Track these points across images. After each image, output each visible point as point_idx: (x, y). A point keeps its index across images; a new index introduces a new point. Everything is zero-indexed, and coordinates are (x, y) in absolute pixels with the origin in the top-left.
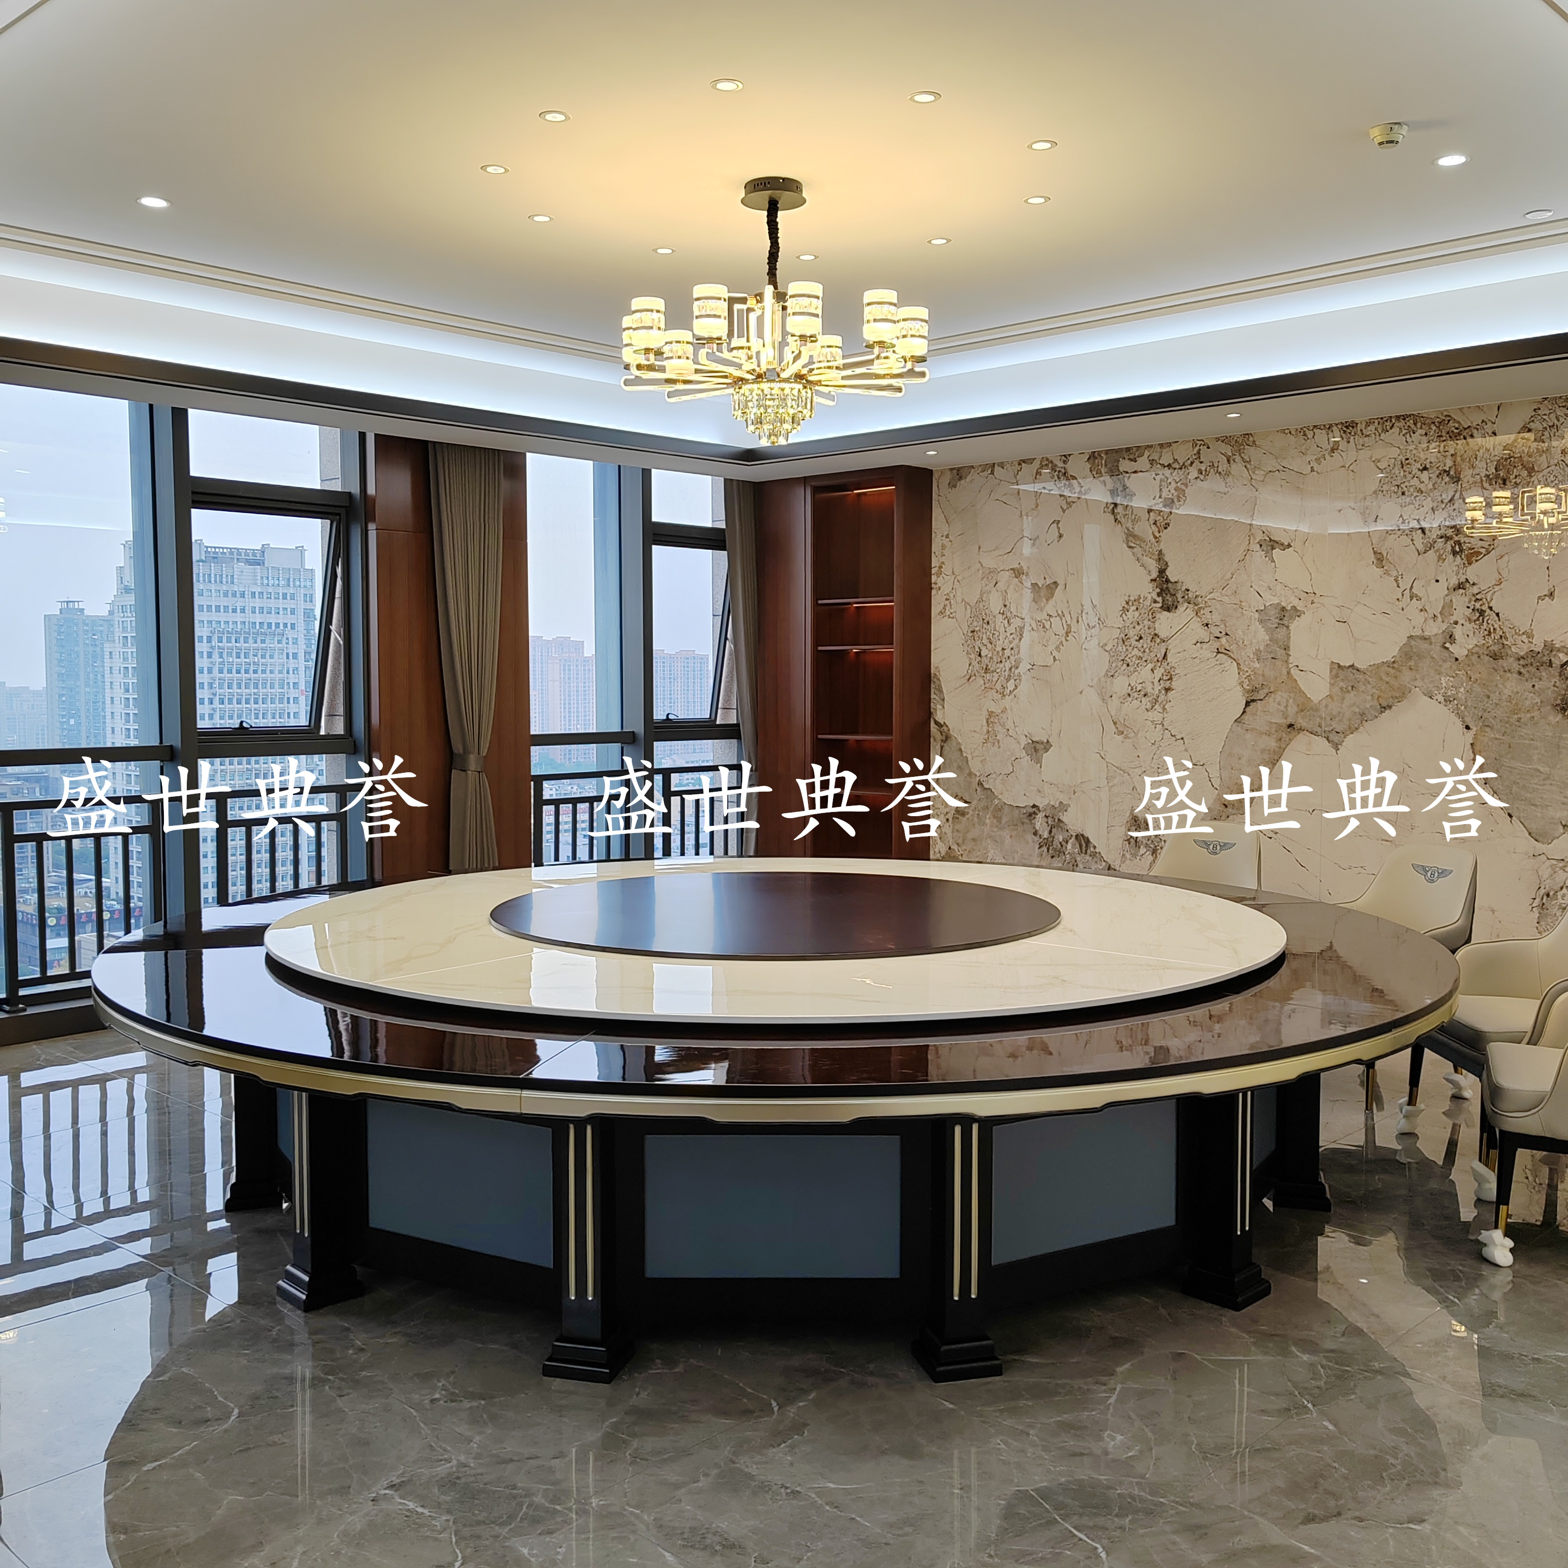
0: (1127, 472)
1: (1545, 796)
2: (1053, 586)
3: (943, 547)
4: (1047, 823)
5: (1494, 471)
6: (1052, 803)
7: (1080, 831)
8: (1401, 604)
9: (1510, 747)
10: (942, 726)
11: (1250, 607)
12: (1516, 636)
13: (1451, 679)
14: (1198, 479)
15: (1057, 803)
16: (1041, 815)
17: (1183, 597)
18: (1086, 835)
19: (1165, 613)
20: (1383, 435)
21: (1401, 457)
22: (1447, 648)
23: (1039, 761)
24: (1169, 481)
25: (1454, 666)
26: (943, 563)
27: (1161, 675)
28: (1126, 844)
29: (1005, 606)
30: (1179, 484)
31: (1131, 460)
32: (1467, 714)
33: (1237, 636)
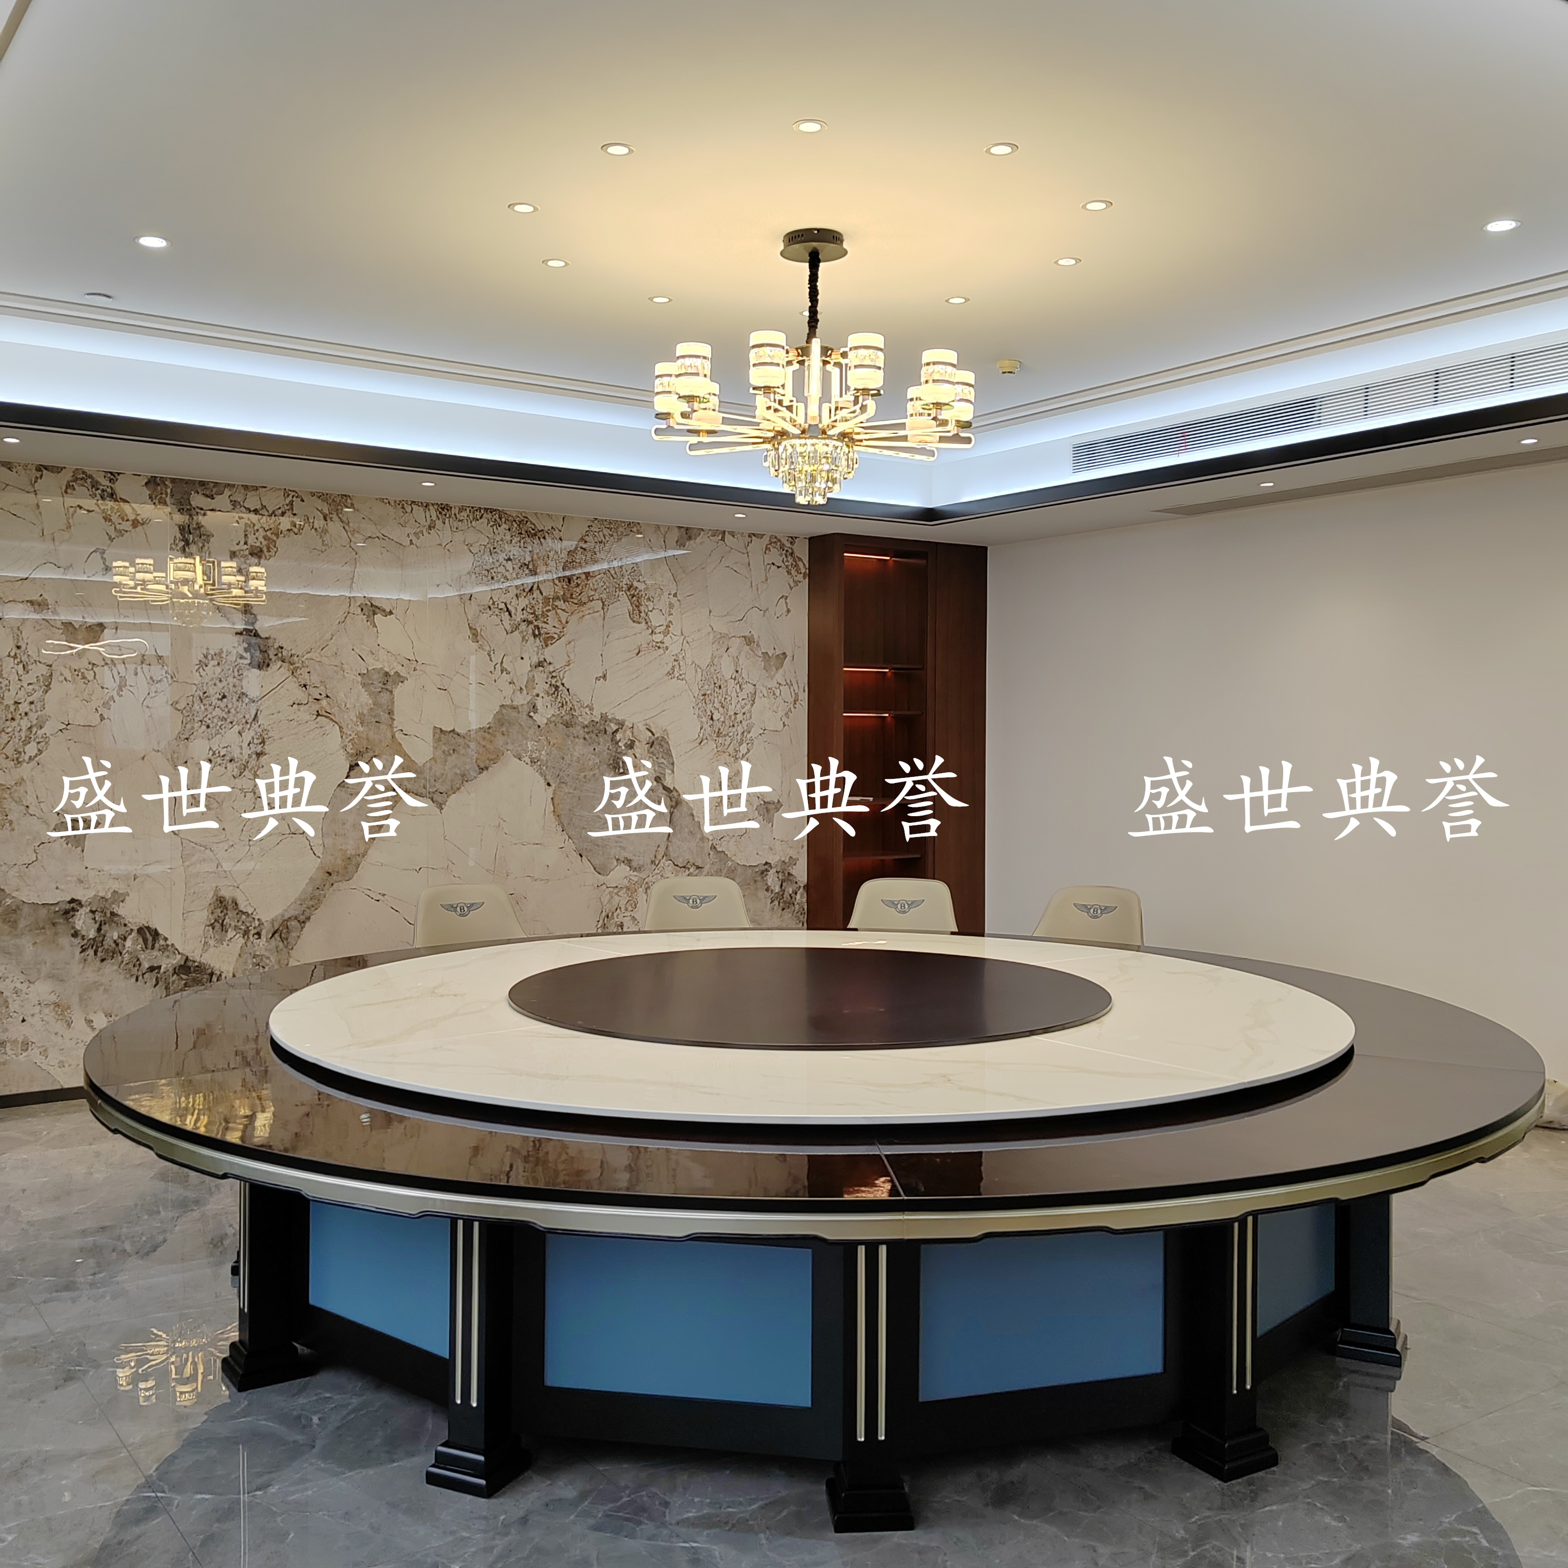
0: (202, 509)
2: (97, 628)
4: (94, 919)
6: (101, 894)
7: (143, 922)
8: (493, 677)
11: (352, 670)
12: (582, 709)
13: (535, 743)
14: (292, 533)
15: (110, 893)
16: (83, 911)
17: (276, 655)
18: (153, 927)
19: (255, 670)
21: (489, 545)
22: (531, 717)
23: (80, 844)
24: (256, 528)
25: (537, 733)
27: (251, 738)
28: (209, 931)
29: (19, 647)
30: (268, 533)
31: (207, 496)
32: (547, 773)
33: (338, 698)
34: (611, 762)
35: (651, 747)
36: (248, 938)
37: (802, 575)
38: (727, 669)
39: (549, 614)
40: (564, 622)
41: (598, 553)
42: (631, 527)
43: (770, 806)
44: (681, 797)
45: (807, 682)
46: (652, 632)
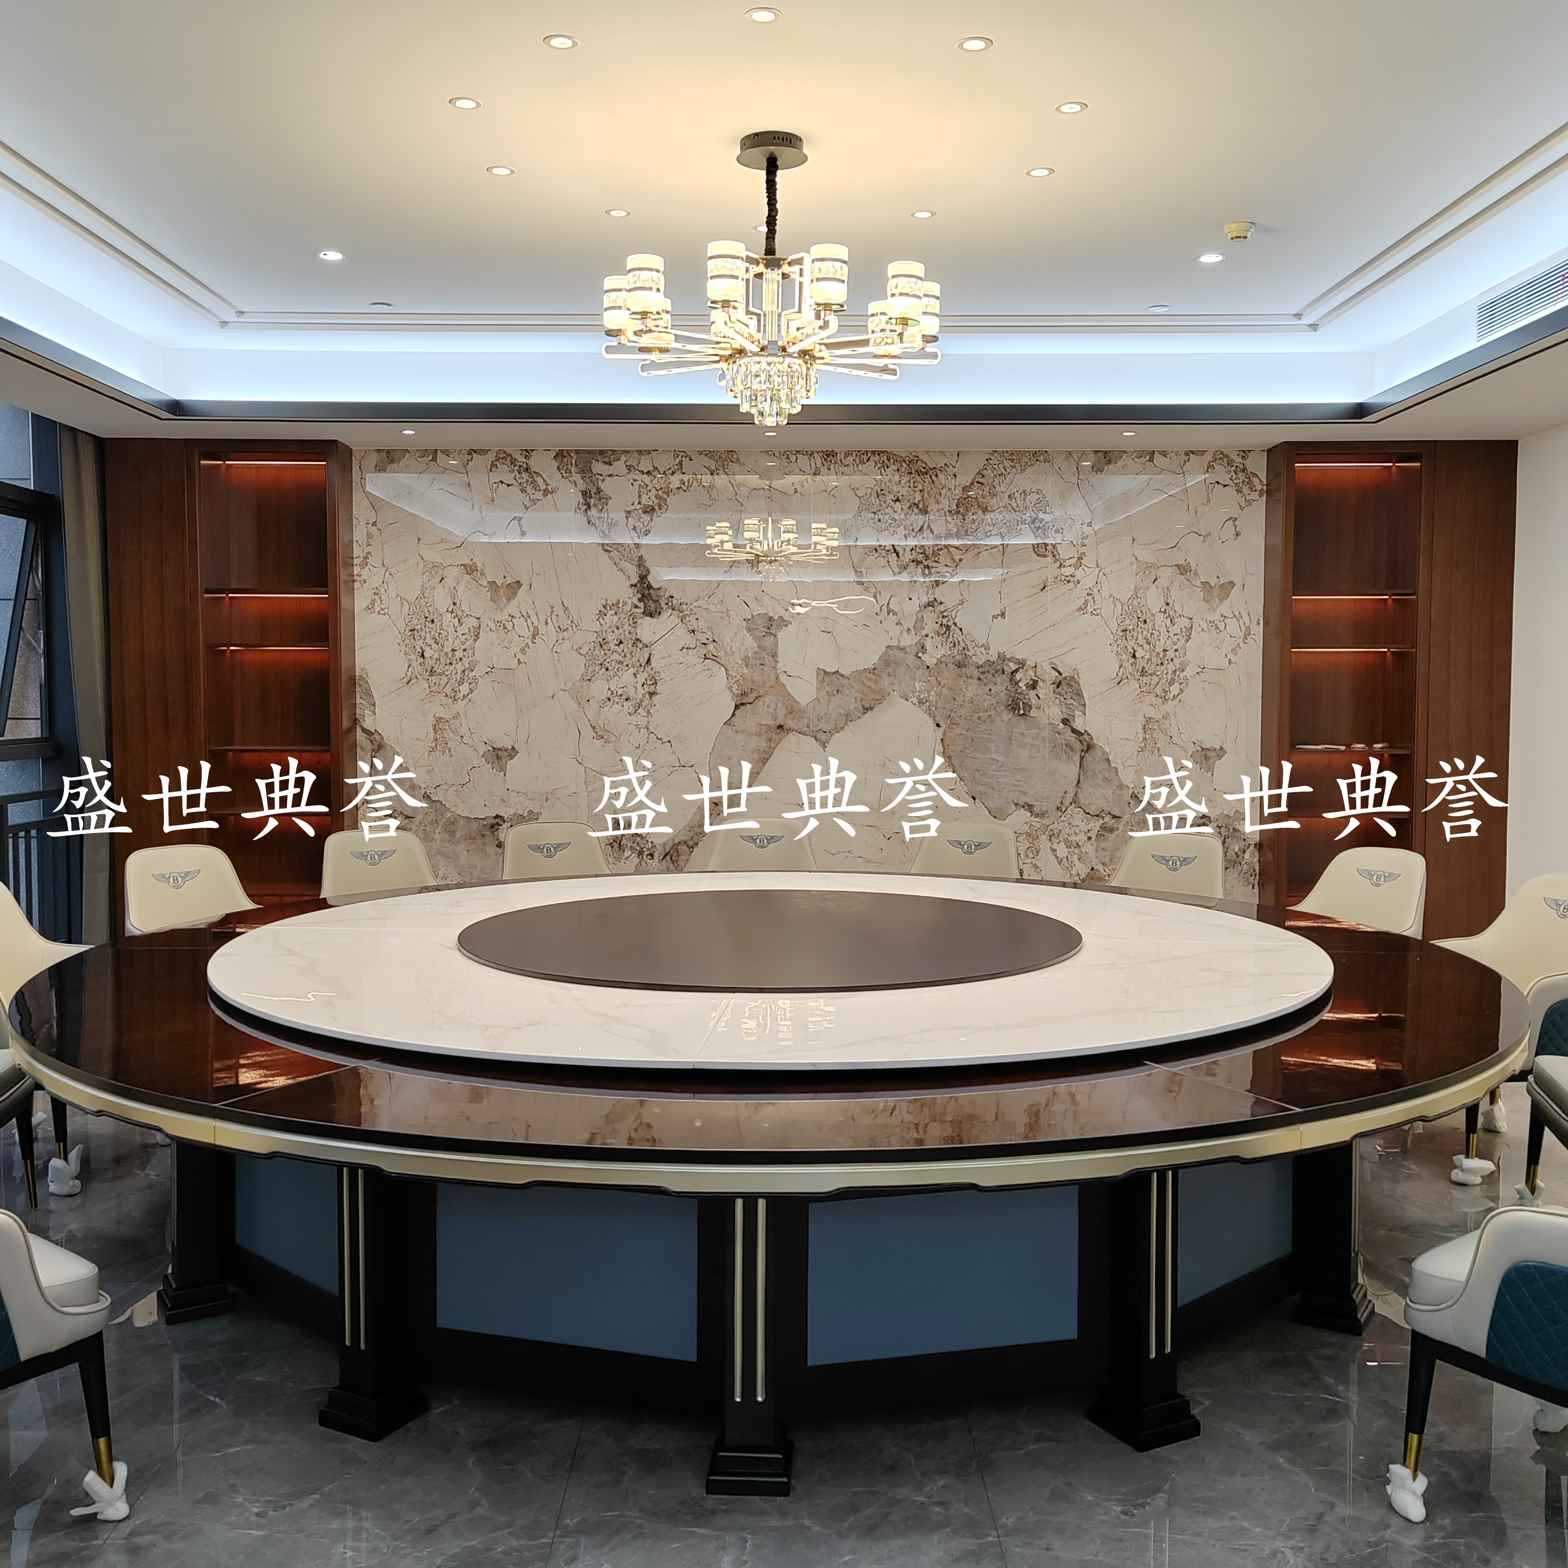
0: (601, 475)
1: (999, 780)
2: (515, 586)
3: (370, 536)
5: (955, 508)
6: (519, 812)
8: (879, 618)
9: (972, 741)
10: (373, 734)
11: (737, 616)
12: (976, 648)
13: (924, 684)
14: (681, 490)
15: (526, 812)
16: (505, 826)
17: (667, 604)
19: (648, 618)
20: (860, 466)
21: (877, 488)
22: (920, 658)
23: (503, 769)
25: (926, 673)
26: (369, 553)
27: (644, 680)
28: (609, 849)
29: (455, 604)
30: (660, 492)
31: (606, 463)
32: (937, 713)
33: (724, 643)
34: (1010, 703)
35: (1058, 687)
36: (643, 858)
37: (1258, 492)
38: (1154, 601)
39: (940, 553)
40: (957, 560)
41: (997, 487)
42: (1038, 456)
43: (1209, 754)
44: (1095, 741)
45: (1262, 614)
46: (1061, 565)
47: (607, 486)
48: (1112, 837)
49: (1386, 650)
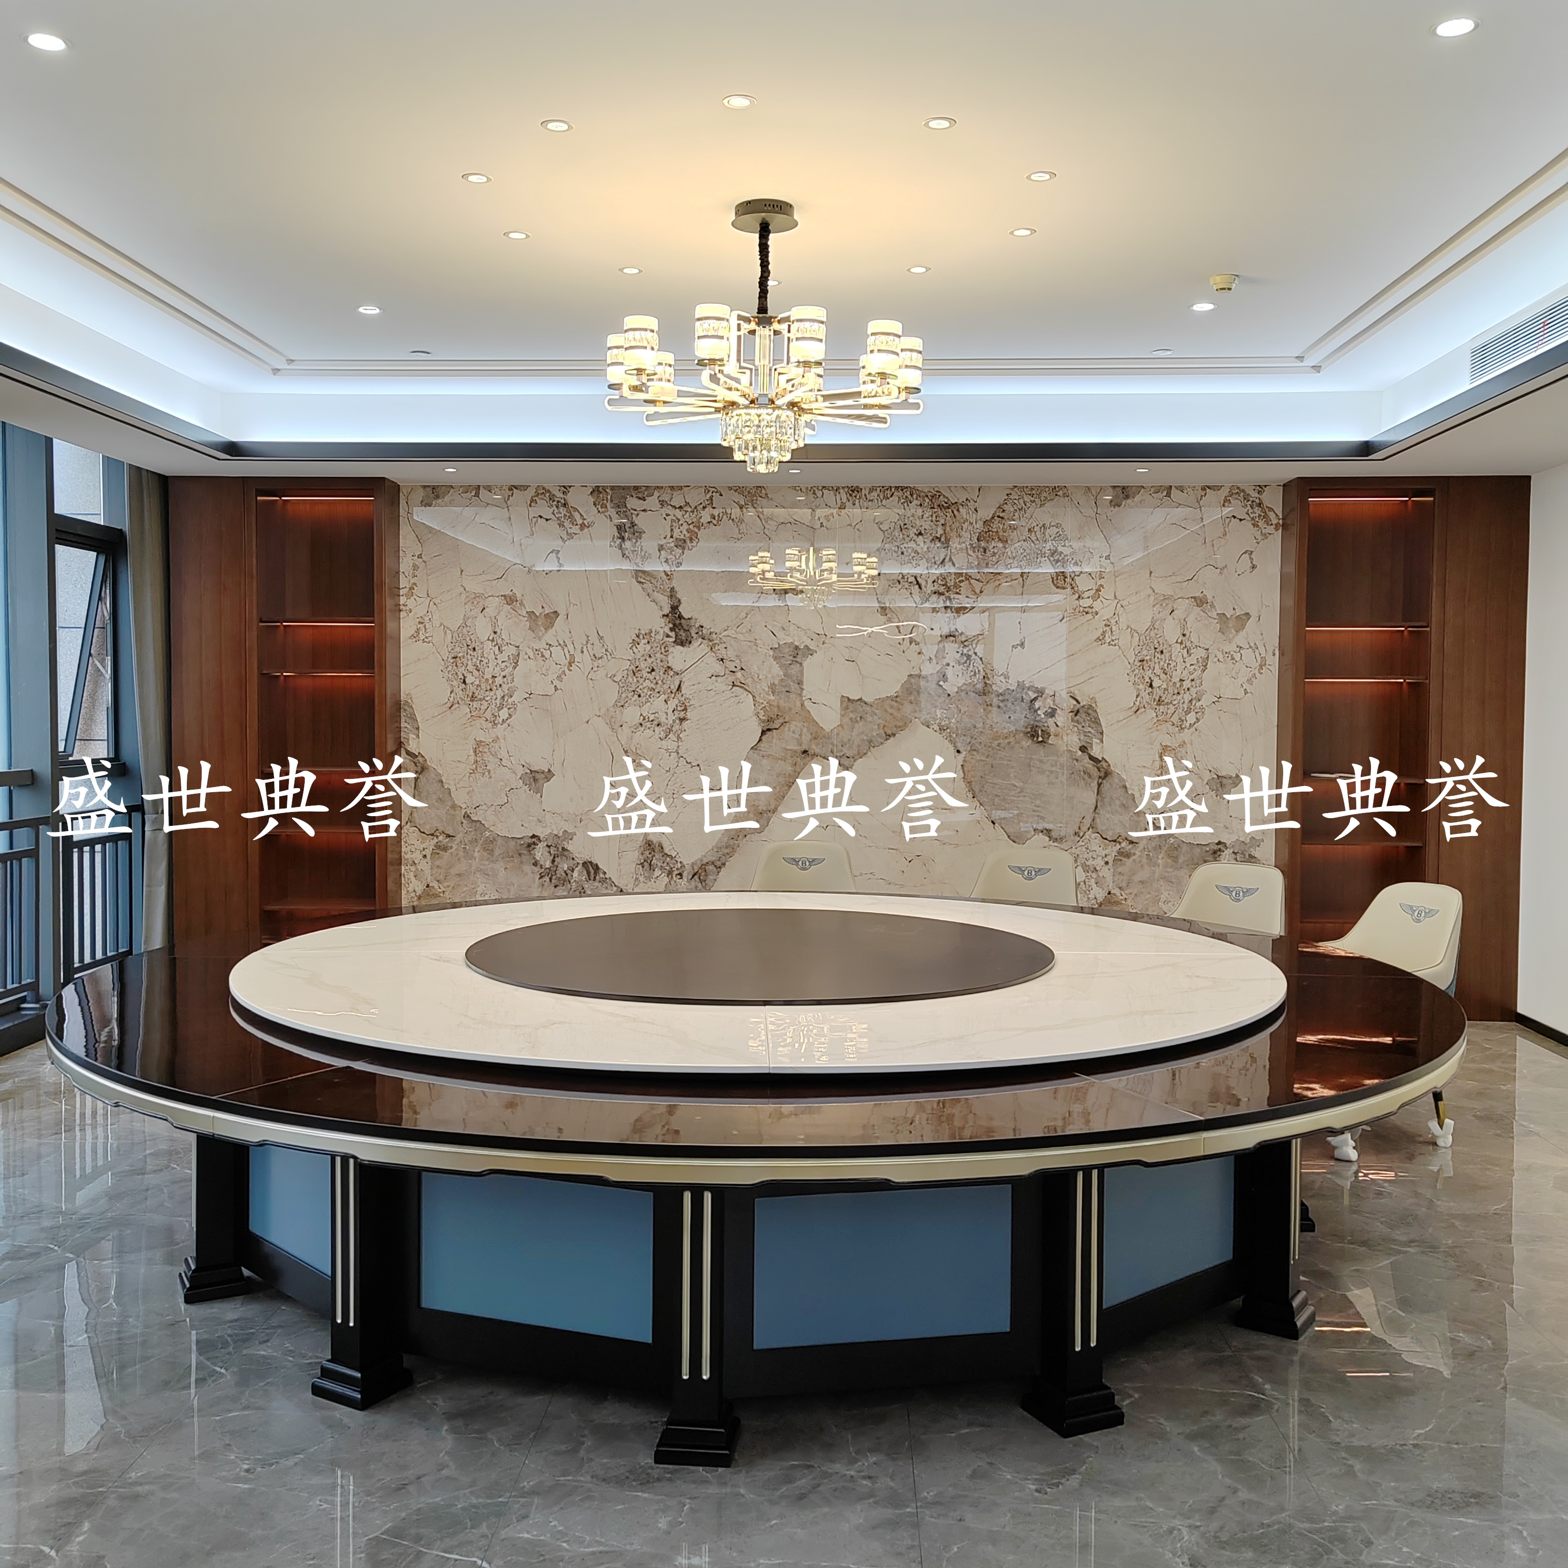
0: (635, 510)
1: (1019, 805)
2: (552, 615)
3: (415, 567)
4: (550, 852)
5: (976, 541)
6: (555, 832)
7: (587, 858)
8: (902, 648)
9: (992, 767)
10: (417, 757)
11: (764, 645)
12: (996, 677)
13: (945, 711)
14: (711, 525)
15: (561, 832)
16: (541, 845)
17: (697, 633)
18: (594, 862)
19: (679, 647)
21: (900, 522)
22: (941, 686)
23: (539, 791)
25: (947, 701)
26: (414, 584)
27: (675, 706)
28: (639, 868)
29: (495, 633)
30: (691, 526)
31: (640, 498)
32: (958, 740)
33: (752, 670)
34: (1029, 730)
35: (1076, 715)
36: (672, 877)
37: (1273, 526)
38: (1170, 632)
39: (961, 584)
40: (978, 592)
41: (1017, 521)
42: (1057, 491)
43: (1225, 781)
44: (1112, 768)
45: (1277, 645)
46: (1079, 597)
47: (641, 521)
48: (1129, 862)
49: (1402, 680)
